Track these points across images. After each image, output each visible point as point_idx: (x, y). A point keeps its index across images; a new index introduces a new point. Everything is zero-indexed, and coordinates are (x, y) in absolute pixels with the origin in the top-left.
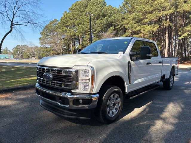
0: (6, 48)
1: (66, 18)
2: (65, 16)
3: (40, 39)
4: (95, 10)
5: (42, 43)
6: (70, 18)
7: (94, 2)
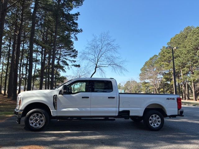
0: (120, 84)
1: (164, 53)
2: (162, 51)
3: (140, 75)
4: (195, 39)
5: (141, 79)
6: (167, 52)
7: (195, 31)
